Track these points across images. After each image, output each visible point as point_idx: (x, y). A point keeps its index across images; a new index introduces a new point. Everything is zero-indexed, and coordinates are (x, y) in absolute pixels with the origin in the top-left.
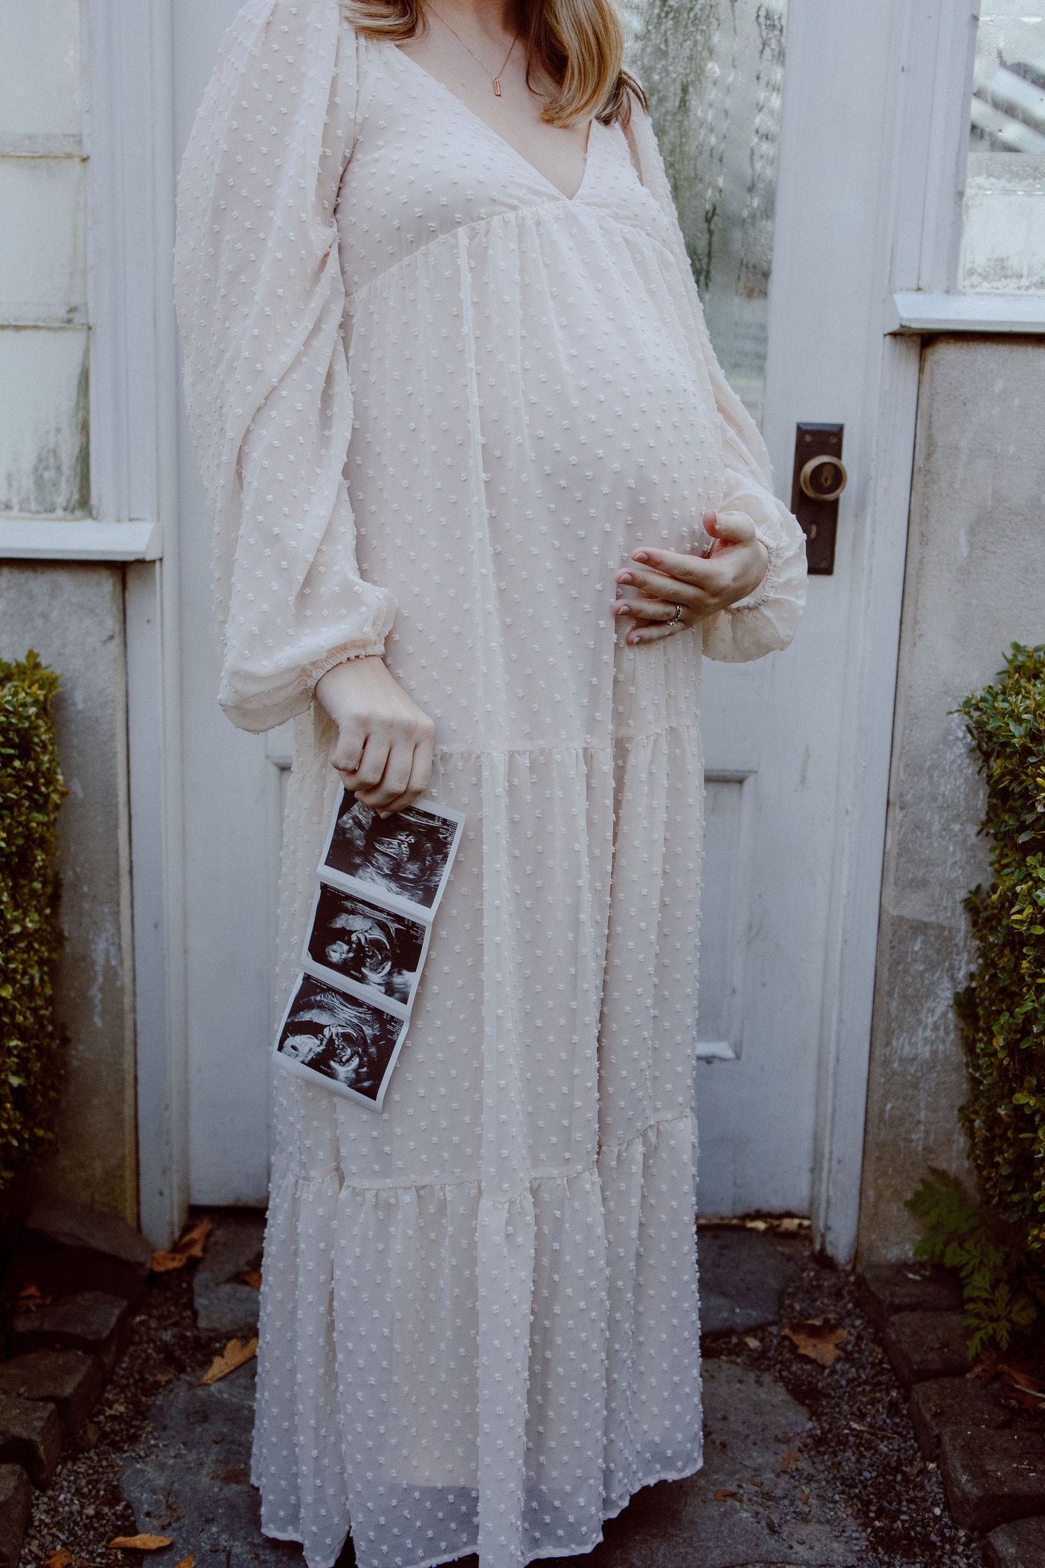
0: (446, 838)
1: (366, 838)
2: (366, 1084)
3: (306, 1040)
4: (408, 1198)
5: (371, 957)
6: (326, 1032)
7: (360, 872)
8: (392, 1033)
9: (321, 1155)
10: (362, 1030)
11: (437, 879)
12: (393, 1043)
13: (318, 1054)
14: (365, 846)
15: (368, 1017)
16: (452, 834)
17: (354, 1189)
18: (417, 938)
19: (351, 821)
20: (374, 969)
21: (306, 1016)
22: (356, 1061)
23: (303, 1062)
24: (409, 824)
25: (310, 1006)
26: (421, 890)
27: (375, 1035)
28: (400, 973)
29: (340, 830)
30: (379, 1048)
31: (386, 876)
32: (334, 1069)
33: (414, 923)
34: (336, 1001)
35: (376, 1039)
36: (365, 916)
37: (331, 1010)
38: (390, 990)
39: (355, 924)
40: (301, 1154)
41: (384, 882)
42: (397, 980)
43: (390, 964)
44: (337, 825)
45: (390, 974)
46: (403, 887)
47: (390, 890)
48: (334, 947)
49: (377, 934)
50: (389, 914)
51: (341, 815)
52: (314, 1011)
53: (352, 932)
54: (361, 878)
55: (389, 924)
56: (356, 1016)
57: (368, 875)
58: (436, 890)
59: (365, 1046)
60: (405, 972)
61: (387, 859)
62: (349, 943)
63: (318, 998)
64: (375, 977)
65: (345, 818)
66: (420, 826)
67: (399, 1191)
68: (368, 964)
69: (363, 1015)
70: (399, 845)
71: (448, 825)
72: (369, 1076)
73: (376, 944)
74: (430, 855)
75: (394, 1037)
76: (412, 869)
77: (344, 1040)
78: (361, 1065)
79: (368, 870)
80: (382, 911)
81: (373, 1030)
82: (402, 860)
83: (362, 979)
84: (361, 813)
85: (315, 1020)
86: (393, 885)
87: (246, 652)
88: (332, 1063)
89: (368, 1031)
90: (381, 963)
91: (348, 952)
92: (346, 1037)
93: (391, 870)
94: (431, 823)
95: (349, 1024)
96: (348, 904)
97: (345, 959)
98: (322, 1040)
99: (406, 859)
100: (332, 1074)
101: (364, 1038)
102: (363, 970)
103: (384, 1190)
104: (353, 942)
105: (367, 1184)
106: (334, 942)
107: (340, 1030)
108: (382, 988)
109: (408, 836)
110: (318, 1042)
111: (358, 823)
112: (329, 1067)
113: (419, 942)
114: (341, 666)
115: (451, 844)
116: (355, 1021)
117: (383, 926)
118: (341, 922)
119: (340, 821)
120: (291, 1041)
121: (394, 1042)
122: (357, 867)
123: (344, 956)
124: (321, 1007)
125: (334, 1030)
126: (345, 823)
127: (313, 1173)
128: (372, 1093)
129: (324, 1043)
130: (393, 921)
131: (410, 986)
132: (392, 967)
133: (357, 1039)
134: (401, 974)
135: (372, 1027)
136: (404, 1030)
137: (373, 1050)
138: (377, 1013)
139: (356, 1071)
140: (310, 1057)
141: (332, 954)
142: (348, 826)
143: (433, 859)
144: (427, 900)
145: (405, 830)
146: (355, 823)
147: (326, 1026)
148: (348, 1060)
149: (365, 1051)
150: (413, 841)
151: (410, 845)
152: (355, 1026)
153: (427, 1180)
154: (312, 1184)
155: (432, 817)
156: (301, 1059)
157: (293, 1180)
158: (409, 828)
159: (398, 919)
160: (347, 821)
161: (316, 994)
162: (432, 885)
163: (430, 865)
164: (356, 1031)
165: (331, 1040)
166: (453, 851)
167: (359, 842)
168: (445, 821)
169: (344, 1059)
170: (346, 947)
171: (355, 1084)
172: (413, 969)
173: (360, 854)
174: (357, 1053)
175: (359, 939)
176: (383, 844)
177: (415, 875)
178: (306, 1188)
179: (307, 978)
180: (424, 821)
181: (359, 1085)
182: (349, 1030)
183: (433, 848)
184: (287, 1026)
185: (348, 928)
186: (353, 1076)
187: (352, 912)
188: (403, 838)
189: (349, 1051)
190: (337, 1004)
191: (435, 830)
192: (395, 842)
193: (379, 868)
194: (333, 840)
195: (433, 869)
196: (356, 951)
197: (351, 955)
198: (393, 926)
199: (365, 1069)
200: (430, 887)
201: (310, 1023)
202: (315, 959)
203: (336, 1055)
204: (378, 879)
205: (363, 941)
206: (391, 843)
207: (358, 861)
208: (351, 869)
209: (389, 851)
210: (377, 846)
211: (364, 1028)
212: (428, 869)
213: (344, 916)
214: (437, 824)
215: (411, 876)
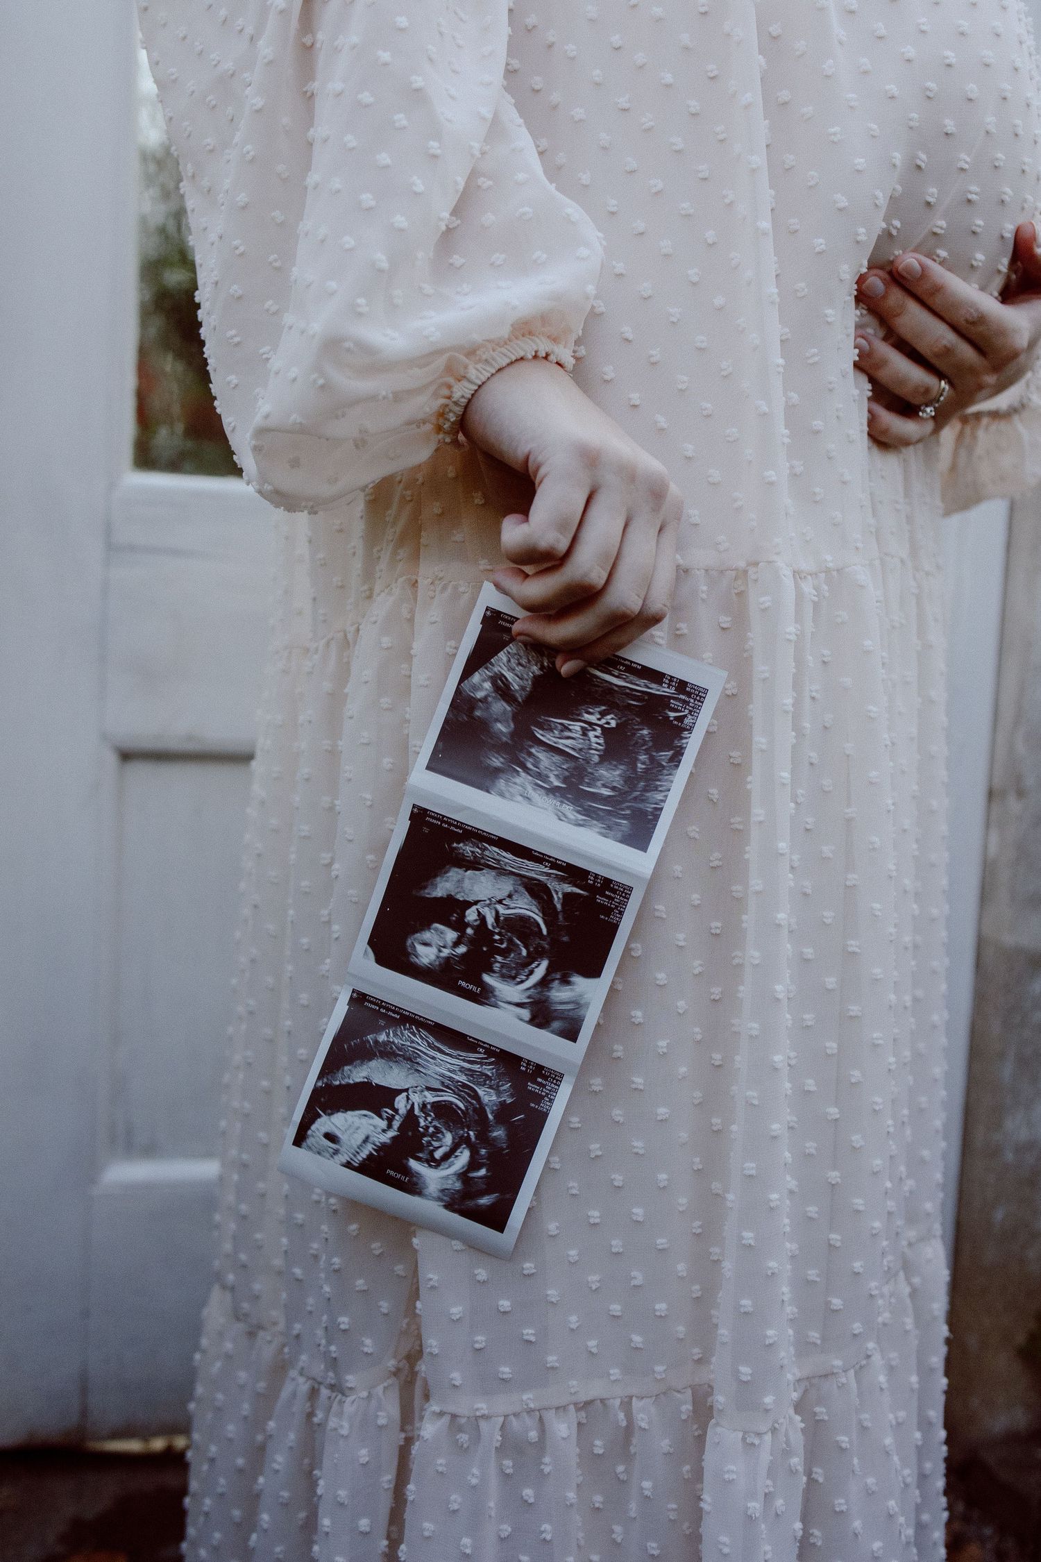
0: (681, 719)
1: (515, 717)
2: (485, 1201)
3: (357, 1121)
4: (562, 1428)
5: (505, 953)
6: (401, 1103)
7: (501, 783)
8: (539, 1098)
9: (368, 1344)
10: (476, 1097)
11: (659, 797)
12: (542, 1118)
13: (382, 1148)
14: (513, 735)
15: (488, 1070)
16: (695, 711)
17: (454, 1417)
18: (608, 911)
19: (487, 685)
20: (510, 976)
21: (357, 1074)
22: (464, 1157)
23: (348, 1165)
24: (610, 690)
25: (366, 1054)
26: (624, 817)
27: (503, 1104)
28: (565, 981)
29: (462, 704)
30: (512, 1131)
31: (553, 791)
32: (418, 1175)
33: (607, 882)
34: (420, 1042)
35: (504, 1113)
36: (501, 872)
37: (410, 1059)
38: (541, 1014)
39: (476, 888)
40: (329, 1343)
41: (550, 802)
42: (559, 994)
43: (545, 964)
44: (458, 692)
45: (544, 983)
46: (589, 813)
47: (561, 817)
48: (427, 936)
49: (525, 907)
50: (555, 864)
51: (467, 673)
52: (373, 1063)
53: (468, 905)
54: (502, 795)
55: (553, 885)
56: (462, 1070)
57: (516, 789)
58: (657, 818)
59: (483, 1125)
60: (578, 980)
61: (557, 758)
62: (460, 926)
63: (382, 1037)
64: (509, 991)
65: (476, 678)
66: (630, 694)
67: (550, 1416)
68: (497, 967)
69: (476, 1067)
70: (584, 732)
71: (689, 694)
72: (490, 1185)
73: (519, 926)
74: (647, 751)
75: (543, 1106)
76: (610, 777)
77: (438, 1117)
78: (473, 1165)
79: (518, 780)
80: (539, 858)
81: (499, 1093)
82: (587, 761)
83: (483, 996)
84: (512, 670)
85: (377, 1080)
86: (568, 809)
87: (361, 301)
88: (413, 1164)
89: (488, 1097)
90: (526, 964)
91: (456, 944)
92: (442, 1111)
93: (565, 780)
94: (655, 689)
95: (448, 1084)
96: (467, 849)
97: (448, 959)
98: (390, 1120)
99: (596, 759)
100: (411, 1186)
101: (481, 1110)
102: (487, 978)
103: (516, 1415)
104: (468, 925)
105: (482, 1407)
106: (426, 926)
107: (430, 1098)
108: (526, 1014)
109: (603, 714)
110: (383, 1124)
111: (502, 689)
112: (407, 1171)
113: (613, 918)
114: (522, 364)
115: (690, 730)
116: (462, 1078)
117: (537, 890)
118: (444, 886)
119: (466, 685)
120: (324, 1124)
121: (544, 1116)
122: (496, 772)
123: (446, 952)
124: (389, 1053)
125: (416, 1099)
126: (476, 688)
127: (351, 1380)
128: (496, 1218)
129: (396, 1124)
130: (561, 879)
131: (587, 1005)
132: (549, 970)
133: (465, 1113)
134: (568, 983)
135: (497, 1089)
136: (564, 1093)
137: (499, 1133)
138: (507, 1061)
139: (463, 1176)
140: (364, 1154)
141: (420, 949)
142: (479, 695)
143: (652, 759)
144: (639, 836)
145: (597, 703)
146: (496, 688)
147: (399, 1092)
148: (446, 1157)
149: (483, 1137)
150: (613, 724)
151: (606, 731)
152: (463, 1090)
153: (595, 1390)
154: (349, 1400)
155: (656, 676)
156: (344, 1158)
157: (304, 1387)
158: (608, 698)
159: (573, 873)
160: (481, 684)
161: (379, 1030)
162: (649, 808)
163: (646, 771)
164: (462, 1099)
165: (410, 1117)
166: (693, 743)
167: (500, 727)
168: (682, 686)
169: (438, 1155)
170: (451, 935)
171: (460, 1202)
172: (594, 971)
173: (501, 748)
174: (465, 1141)
175: (482, 918)
176: (551, 730)
177: (613, 789)
178: (335, 1406)
179: (359, 999)
180: (641, 685)
181: (470, 1204)
182: (449, 1097)
183: (654, 738)
184: (316, 1092)
185: (460, 897)
186: (458, 1185)
187: (474, 864)
188: (592, 719)
189: (448, 1139)
190: (423, 1047)
191: (662, 702)
192: (576, 727)
193: (539, 776)
194: (446, 721)
195: (653, 777)
196: (472, 942)
197: (462, 949)
198: (560, 889)
199: (483, 1172)
200: (643, 813)
201: (366, 1086)
202: (380, 961)
203: (421, 1148)
204: (538, 797)
205: (490, 920)
206: (566, 728)
207: (497, 761)
208: (483, 778)
209: (562, 744)
210: (539, 734)
211: (481, 1092)
212: (640, 778)
213: (454, 874)
214: (665, 690)
215: (606, 792)
